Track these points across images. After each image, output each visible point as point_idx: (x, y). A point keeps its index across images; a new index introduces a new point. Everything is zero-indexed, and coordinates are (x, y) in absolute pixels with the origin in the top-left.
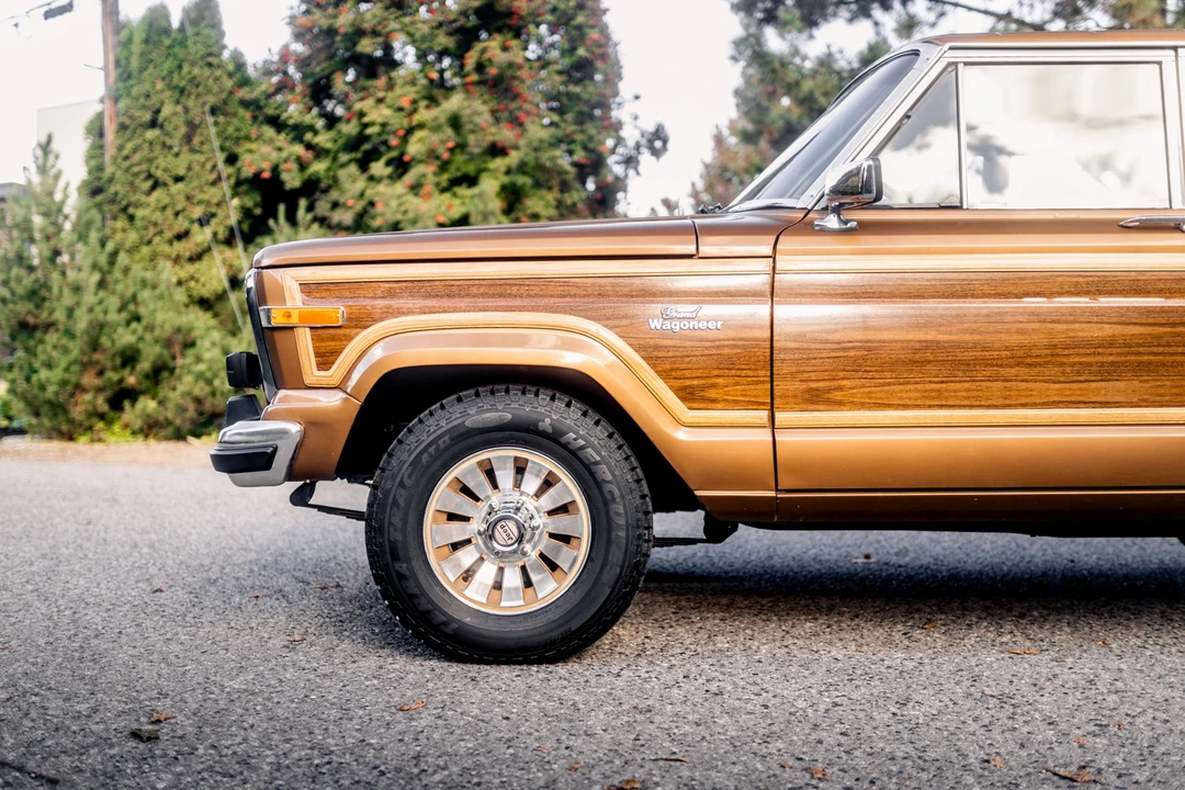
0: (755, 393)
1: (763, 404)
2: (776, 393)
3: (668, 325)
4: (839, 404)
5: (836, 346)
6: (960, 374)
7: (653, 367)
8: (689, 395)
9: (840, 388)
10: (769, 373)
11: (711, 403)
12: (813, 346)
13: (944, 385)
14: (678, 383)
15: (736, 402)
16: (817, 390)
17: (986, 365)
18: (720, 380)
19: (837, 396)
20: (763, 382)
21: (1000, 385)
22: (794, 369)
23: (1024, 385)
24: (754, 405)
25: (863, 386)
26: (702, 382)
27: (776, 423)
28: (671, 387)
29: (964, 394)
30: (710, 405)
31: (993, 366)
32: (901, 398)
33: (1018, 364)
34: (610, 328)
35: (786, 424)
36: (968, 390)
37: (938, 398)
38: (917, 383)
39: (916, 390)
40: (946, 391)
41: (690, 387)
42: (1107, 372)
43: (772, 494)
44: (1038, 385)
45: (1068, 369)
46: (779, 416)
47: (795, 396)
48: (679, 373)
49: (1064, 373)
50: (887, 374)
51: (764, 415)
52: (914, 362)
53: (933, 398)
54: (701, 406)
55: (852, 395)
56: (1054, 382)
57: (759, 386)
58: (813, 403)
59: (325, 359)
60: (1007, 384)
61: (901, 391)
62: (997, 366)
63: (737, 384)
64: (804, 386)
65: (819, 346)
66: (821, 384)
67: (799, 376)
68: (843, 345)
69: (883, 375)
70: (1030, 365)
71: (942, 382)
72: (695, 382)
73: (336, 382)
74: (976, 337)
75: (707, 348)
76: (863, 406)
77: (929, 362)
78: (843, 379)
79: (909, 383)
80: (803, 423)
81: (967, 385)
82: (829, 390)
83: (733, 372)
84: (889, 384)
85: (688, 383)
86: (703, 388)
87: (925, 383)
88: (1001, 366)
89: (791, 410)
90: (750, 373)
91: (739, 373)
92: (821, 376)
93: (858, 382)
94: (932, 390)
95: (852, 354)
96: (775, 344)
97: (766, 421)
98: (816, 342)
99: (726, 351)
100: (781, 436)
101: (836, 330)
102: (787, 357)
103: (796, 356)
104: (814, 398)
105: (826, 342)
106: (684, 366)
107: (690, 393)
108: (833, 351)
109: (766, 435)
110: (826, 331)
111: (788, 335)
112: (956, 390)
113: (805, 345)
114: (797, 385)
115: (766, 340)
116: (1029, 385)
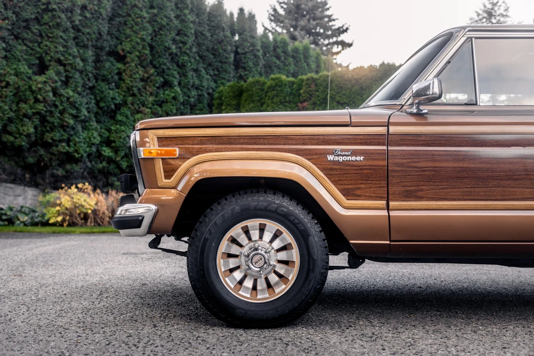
0: (379, 192)
1: (384, 197)
2: (390, 192)
3: (337, 158)
4: (420, 198)
5: (419, 169)
6: (481, 183)
7: (329, 179)
8: (348, 194)
9: (422, 190)
10: (386, 183)
11: (357, 197)
12: (408, 169)
13: (473, 189)
14: (342, 187)
15: (370, 196)
16: (410, 191)
17: (493, 179)
18: (362, 186)
19: (420, 194)
20: (384, 187)
21: (501, 189)
22: (399, 181)
23: (512, 190)
24: (380, 198)
25: (433, 189)
26: (353, 186)
27: (390, 207)
28: (338, 189)
29: (483, 193)
30: (357, 198)
31: (497, 180)
32: (452, 195)
33: (509, 179)
34: (309, 160)
35: (394, 208)
37: (470, 195)
38: (459, 188)
39: (459, 192)
40: (474, 192)
41: (347, 189)
43: (388, 242)
44: (520, 189)
46: (391, 203)
47: (399, 194)
48: (342, 182)
49: (532, 184)
50: (445, 183)
51: (384, 202)
52: (458, 178)
53: (467, 195)
54: (353, 198)
55: (427, 194)
56: (527, 188)
57: (381, 189)
58: (408, 197)
59: (169, 174)
60: (504, 189)
61: (452, 192)
62: (499, 180)
63: (370, 188)
64: (403, 189)
65: (410, 169)
66: (412, 188)
67: (402, 184)
68: (422, 169)
69: (442, 184)
70: (515, 180)
71: (472, 188)
72: (350, 187)
73: (173, 185)
74: (489, 166)
75: (356, 170)
76: (433, 199)
77: (465, 177)
78: (423, 185)
79: (455, 188)
80: (403, 207)
81: (484, 189)
82: (416, 191)
83: (369, 182)
84: (446, 188)
85: (347, 187)
86: (354, 189)
87: (463, 188)
88: (501, 180)
89: (397, 200)
90: (377, 182)
91: (371, 182)
92: (412, 184)
93: (430, 187)
94: (467, 192)
95: (427, 173)
96: (389, 168)
97: (385, 206)
98: (409, 167)
99: (365, 171)
100: (392, 213)
101: (419, 162)
102: (395, 174)
103: (400, 174)
104: (408, 195)
105: (415, 167)
106: (345, 179)
107: (348, 192)
108: (418, 171)
109: (385, 213)
110: (414, 162)
111: (395, 164)
112: (479, 192)
113: (404, 169)
114: (400, 188)
115: (385, 166)
116: (515, 189)
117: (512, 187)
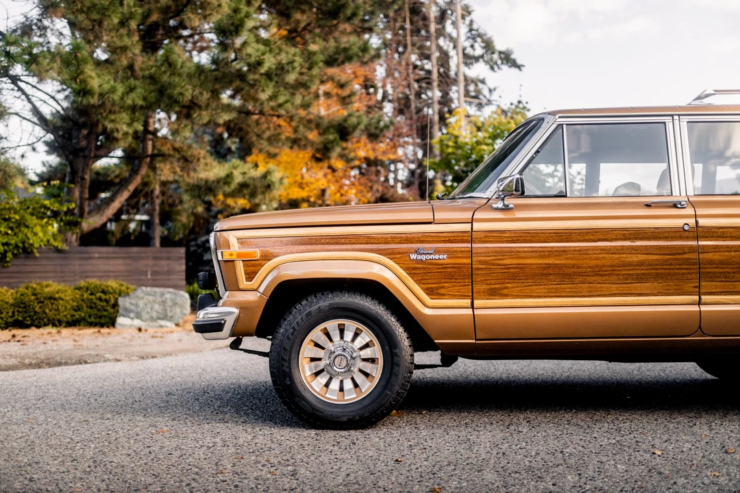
0: (463, 290)
1: (468, 296)
2: (475, 291)
4: (506, 296)
5: (504, 267)
6: (567, 280)
7: (413, 278)
8: (431, 292)
9: (506, 288)
10: (470, 281)
12: (492, 267)
13: (559, 286)
14: (425, 286)
15: (454, 295)
16: (495, 289)
17: (580, 276)
19: (505, 292)
20: (469, 285)
21: (587, 285)
22: (483, 279)
23: (599, 285)
24: (464, 297)
25: (518, 287)
26: (436, 285)
27: (475, 306)
28: (421, 288)
30: (442, 297)
31: (583, 276)
32: (537, 293)
33: (596, 275)
35: (479, 306)
36: (570, 288)
37: (556, 292)
38: (545, 285)
39: (545, 288)
40: (560, 288)
41: (431, 288)
42: (641, 279)
43: (474, 341)
44: (606, 285)
45: (621, 277)
46: (477, 303)
47: (484, 292)
48: (426, 281)
49: (619, 279)
50: (530, 281)
51: (469, 301)
53: (553, 292)
54: (437, 297)
55: (512, 292)
56: (614, 284)
57: (466, 287)
58: (494, 295)
60: (590, 285)
61: (537, 289)
62: (585, 276)
63: (455, 286)
64: (488, 287)
65: (495, 267)
66: (497, 286)
68: (507, 266)
69: (527, 281)
70: (602, 275)
71: (558, 284)
72: (434, 286)
76: (518, 297)
77: (551, 274)
78: (508, 283)
79: (541, 285)
80: (488, 306)
81: (570, 286)
82: (501, 289)
83: (453, 280)
84: (531, 285)
85: (430, 286)
86: (437, 288)
87: (549, 285)
88: (587, 276)
89: (482, 299)
90: (461, 281)
91: (455, 281)
92: (496, 282)
93: (515, 285)
94: (553, 288)
95: (512, 270)
96: (474, 266)
97: (470, 305)
98: (494, 265)
99: (449, 270)
100: (477, 312)
101: (503, 259)
102: (479, 272)
103: (484, 272)
104: (493, 293)
105: (499, 265)
106: (428, 278)
107: (432, 291)
108: (502, 269)
109: (470, 312)
110: (499, 260)
111: (479, 261)
112: (565, 289)
113: (488, 267)
114: (485, 287)
115: (469, 264)
116: (602, 285)
117: (598, 283)
